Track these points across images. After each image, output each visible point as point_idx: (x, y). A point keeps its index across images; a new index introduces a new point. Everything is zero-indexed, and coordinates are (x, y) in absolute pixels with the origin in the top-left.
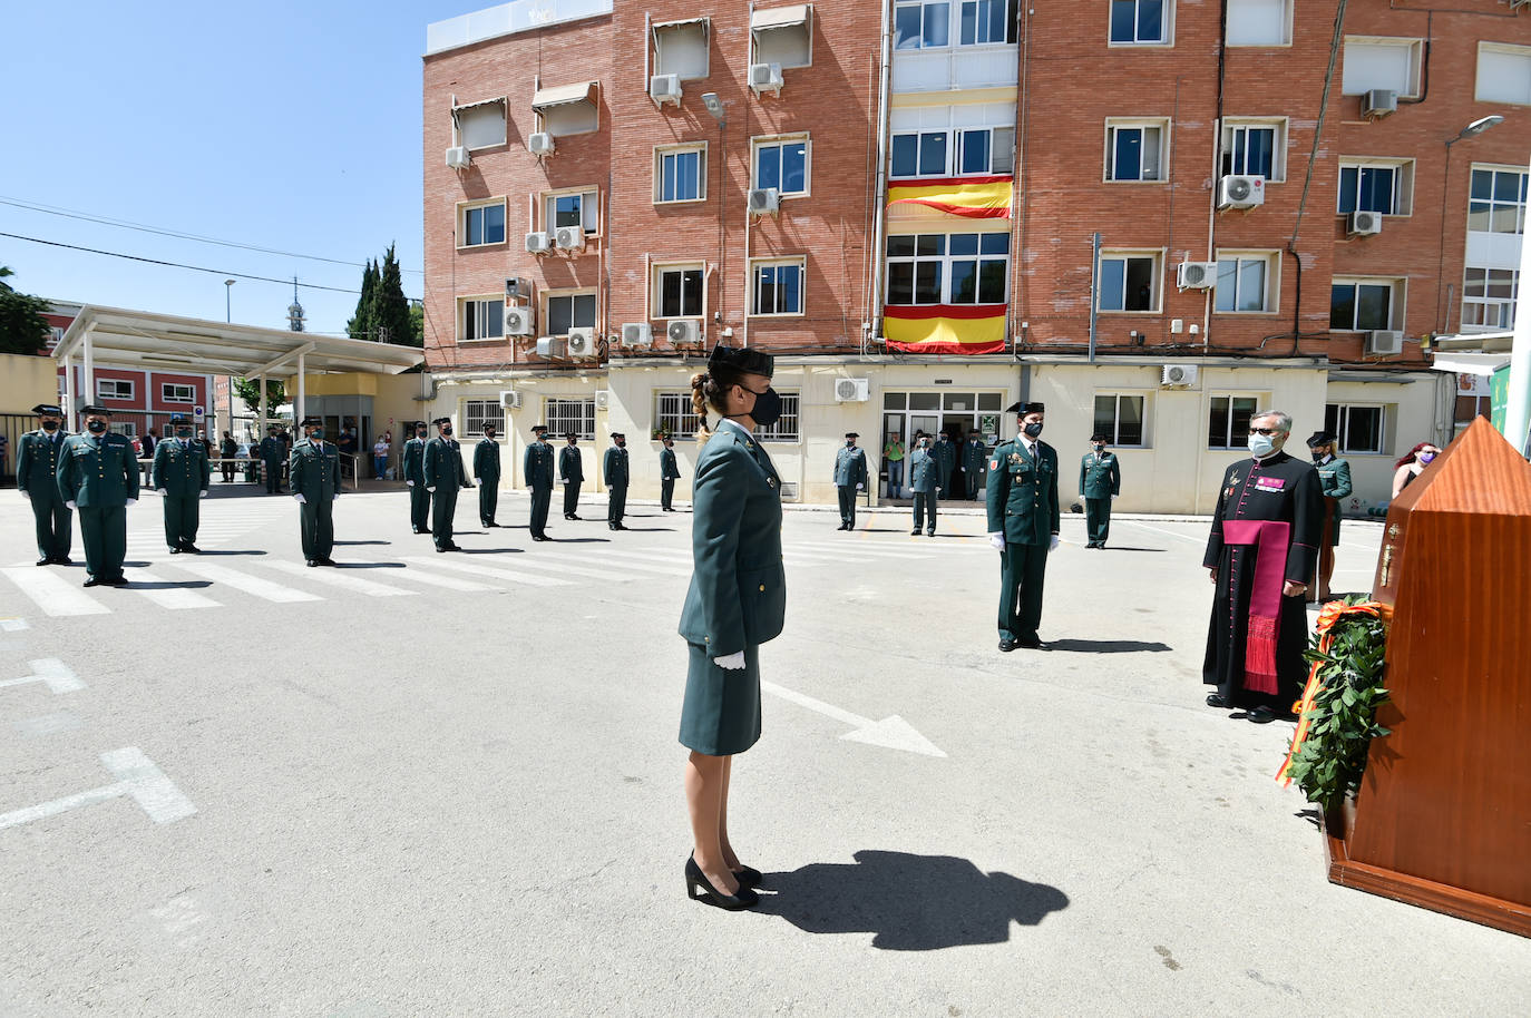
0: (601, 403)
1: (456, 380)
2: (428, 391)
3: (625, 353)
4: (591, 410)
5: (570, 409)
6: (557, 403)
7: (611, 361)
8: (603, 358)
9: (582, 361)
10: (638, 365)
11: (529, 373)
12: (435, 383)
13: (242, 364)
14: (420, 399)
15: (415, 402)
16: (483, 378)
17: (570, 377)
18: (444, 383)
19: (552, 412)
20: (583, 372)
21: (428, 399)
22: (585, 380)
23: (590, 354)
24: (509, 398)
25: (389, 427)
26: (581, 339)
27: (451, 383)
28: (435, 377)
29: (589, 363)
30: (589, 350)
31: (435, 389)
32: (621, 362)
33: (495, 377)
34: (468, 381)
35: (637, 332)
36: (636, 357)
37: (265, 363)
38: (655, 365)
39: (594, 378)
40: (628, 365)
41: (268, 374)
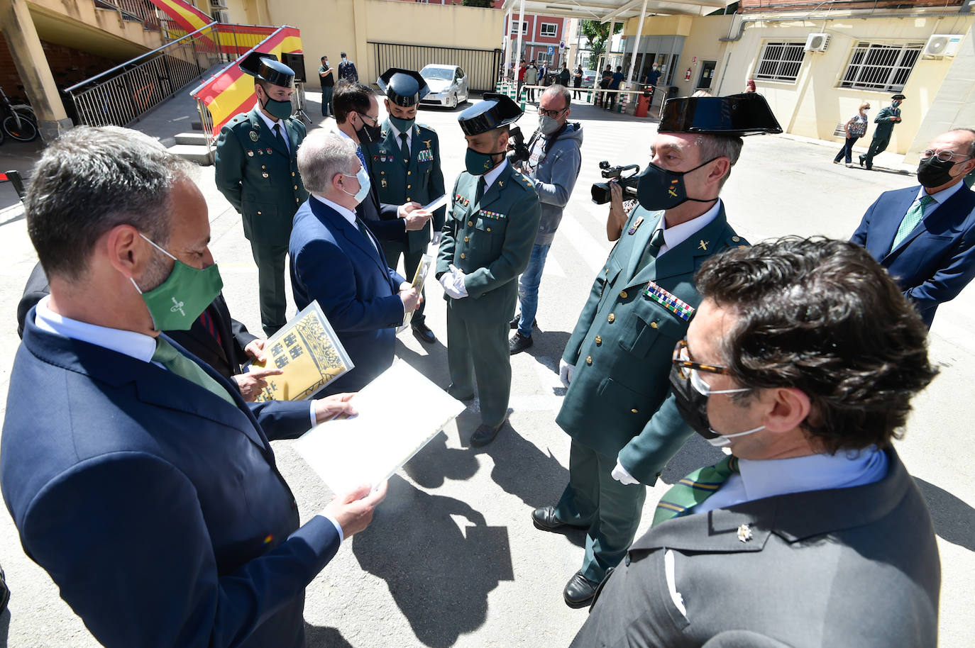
1: (765, 20)
2: (734, 32)
4: (911, 58)
5: (883, 55)
6: (869, 49)
11: (848, 12)
12: (744, 24)
13: (601, 10)
14: (725, 40)
15: (721, 42)
16: (795, 19)
17: (901, 17)
18: (753, 26)
19: (858, 57)
20: (923, 10)
21: (732, 40)
22: (920, 23)
24: (817, 42)
25: (691, 65)
27: (758, 25)
28: (745, 17)
31: (742, 30)
33: (809, 19)
34: (777, 22)
37: (617, 8)
39: (935, 18)
41: (618, 18)
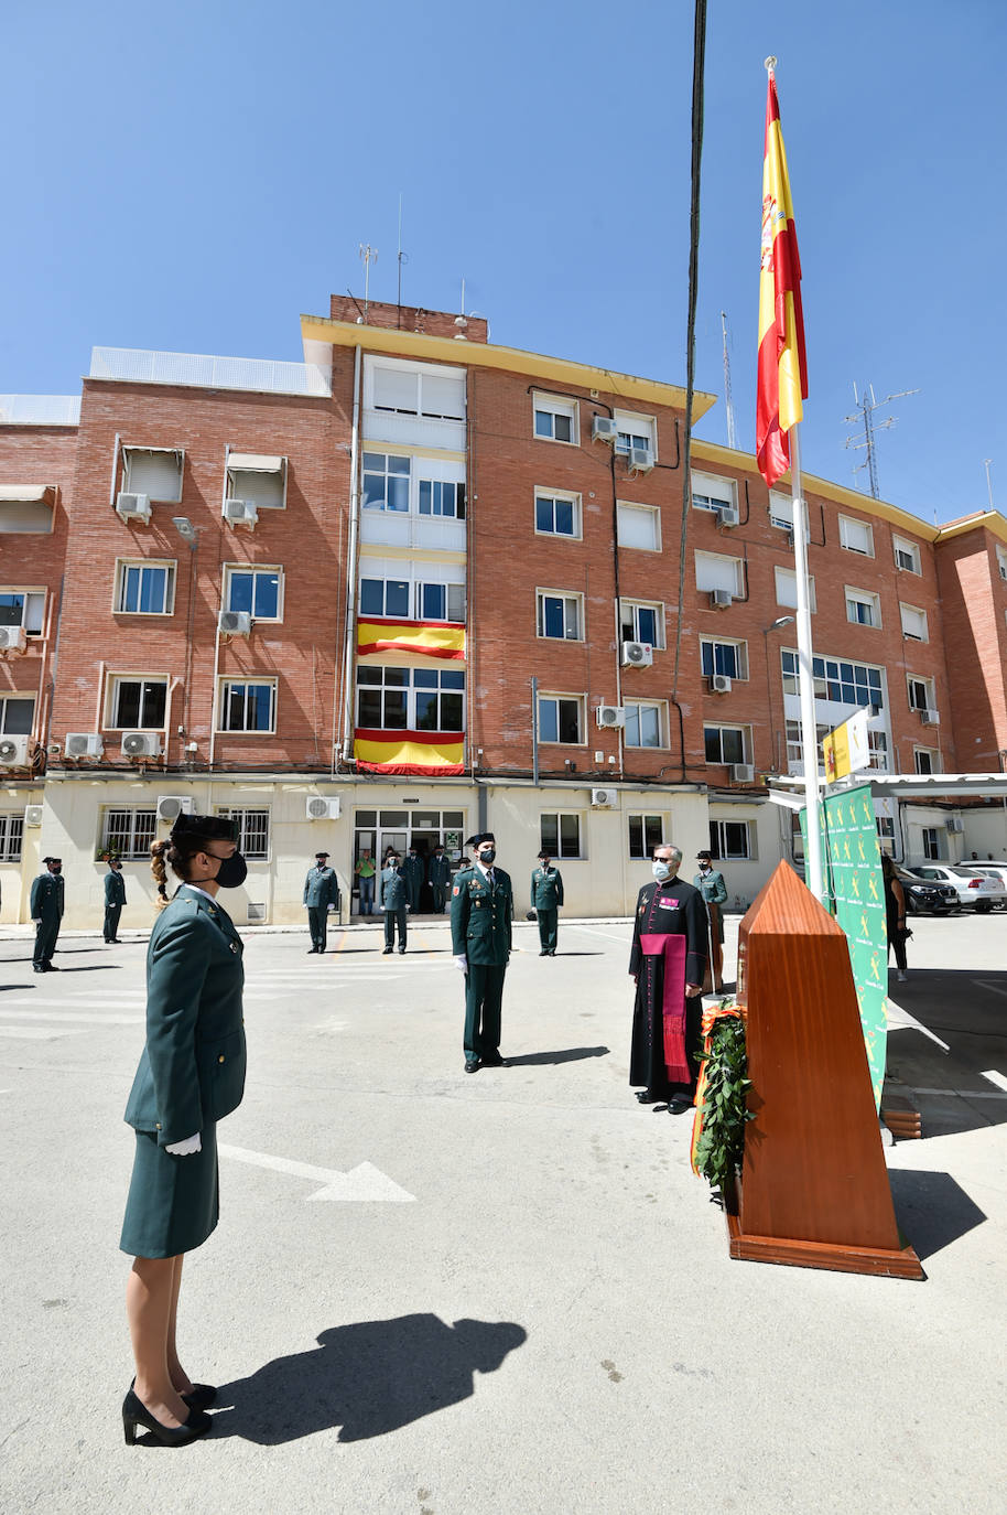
0: (33, 820)
3: (68, 765)
4: (18, 827)
7: (49, 774)
8: (39, 769)
9: (12, 771)
10: (83, 779)
20: (12, 783)
22: (13, 793)
23: (23, 763)
26: (12, 747)
29: (21, 773)
30: (22, 759)
32: (62, 775)
35: (85, 743)
36: (82, 769)
38: (105, 780)
39: (22, 793)
40: (71, 778)
